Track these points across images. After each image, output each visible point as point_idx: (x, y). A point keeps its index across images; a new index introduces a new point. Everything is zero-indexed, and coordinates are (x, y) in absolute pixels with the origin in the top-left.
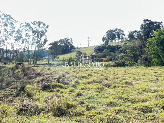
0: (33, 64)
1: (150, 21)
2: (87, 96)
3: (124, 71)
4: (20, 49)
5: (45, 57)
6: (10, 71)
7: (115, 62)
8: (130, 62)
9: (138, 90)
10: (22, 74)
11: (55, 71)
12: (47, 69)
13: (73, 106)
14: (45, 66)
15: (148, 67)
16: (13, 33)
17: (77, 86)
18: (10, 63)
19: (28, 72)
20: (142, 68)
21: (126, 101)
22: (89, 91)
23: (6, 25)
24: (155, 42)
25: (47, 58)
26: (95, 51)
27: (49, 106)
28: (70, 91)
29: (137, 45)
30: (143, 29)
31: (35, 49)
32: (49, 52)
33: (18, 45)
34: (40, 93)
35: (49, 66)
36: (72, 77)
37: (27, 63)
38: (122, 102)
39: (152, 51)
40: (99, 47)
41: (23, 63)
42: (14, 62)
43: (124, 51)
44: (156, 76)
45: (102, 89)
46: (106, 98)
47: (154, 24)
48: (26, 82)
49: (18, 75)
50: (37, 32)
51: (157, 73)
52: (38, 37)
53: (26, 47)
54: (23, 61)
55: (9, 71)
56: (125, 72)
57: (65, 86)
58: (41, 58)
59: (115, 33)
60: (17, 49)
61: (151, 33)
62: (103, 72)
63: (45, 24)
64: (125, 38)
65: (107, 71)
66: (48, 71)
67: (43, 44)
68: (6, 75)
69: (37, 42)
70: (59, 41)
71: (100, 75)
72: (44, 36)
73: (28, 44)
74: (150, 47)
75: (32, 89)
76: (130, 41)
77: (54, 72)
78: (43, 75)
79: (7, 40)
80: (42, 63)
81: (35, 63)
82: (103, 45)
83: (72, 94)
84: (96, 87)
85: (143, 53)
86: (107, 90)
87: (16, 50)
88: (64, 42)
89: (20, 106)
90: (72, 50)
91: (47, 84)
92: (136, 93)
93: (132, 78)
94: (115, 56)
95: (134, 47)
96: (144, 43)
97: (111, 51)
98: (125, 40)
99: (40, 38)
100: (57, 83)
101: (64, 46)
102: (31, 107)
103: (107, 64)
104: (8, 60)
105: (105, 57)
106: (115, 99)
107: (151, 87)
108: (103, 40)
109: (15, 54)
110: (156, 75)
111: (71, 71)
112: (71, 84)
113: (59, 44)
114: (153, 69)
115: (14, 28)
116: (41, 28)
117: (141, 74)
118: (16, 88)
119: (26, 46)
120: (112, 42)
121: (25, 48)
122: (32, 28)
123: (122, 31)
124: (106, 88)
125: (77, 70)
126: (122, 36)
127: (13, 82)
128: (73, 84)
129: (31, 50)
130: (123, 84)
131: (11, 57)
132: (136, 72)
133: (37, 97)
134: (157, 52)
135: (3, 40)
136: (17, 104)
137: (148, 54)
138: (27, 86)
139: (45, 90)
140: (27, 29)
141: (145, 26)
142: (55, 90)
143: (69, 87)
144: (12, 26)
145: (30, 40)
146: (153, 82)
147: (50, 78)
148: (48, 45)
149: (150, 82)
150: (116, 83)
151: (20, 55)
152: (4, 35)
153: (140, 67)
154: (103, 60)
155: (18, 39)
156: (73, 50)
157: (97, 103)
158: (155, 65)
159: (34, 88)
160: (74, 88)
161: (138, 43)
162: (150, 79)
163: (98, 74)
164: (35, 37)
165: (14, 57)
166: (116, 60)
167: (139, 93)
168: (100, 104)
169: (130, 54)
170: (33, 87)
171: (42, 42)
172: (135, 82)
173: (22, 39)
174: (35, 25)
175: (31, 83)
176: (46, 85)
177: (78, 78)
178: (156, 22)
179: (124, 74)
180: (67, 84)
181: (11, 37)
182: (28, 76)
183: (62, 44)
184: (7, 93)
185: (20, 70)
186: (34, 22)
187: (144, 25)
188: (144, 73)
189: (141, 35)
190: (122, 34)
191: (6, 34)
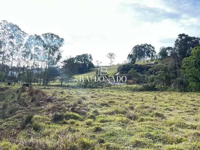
0: (43, 85)
1: (187, 36)
2: (108, 132)
3: (154, 97)
4: (28, 66)
5: (58, 77)
6: (15, 94)
7: (143, 86)
8: (161, 85)
9: (171, 125)
10: (30, 98)
11: (70, 95)
12: (59, 93)
13: (90, 146)
14: (58, 88)
15: (184, 93)
16: (20, 48)
17: (96, 117)
18: (15, 84)
19: (36, 97)
20: (177, 94)
21: (155, 140)
22: (110, 124)
23: (12, 37)
24: (192, 62)
25: (60, 78)
26: (118, 71)
27: (60, 146)
28: (88, 124)
29: (170, 65)
30: (178, 46)
31: (46, 67)
32: (63, 70)
33: (26, 61)
34: (50, 126)
35: (62, 88)
36: (90, 105)
37: (36, 84)
38: (151, 141)
39: (188, 73)
40: (124, 66)
41: (30, 84)
42: (20, 82)
43: (155, 72)
44: (194, 106)
45: (127, 122)
46: (131, 135)
47: (191, 40)
48: (33, 110)
49: (25, 100)
50: (49, 47)
51: (195, 101)
52: (50, 52)
53: (36, 65)
54: (30, 82)
55: (13, 94)
56: (155, 99)
57: (81, 117)
58: (54, 78)
59: (143, 50)
60: (24, 66)
61: (187, 51)
62: (128, 98)
63: (59, 37)
64: (156, 56)
65: (133, 97)
66: (61, 96)
67: (55, 61)
68: (10, 100)
69: (49, 59)
70: (76, 58)
71: (124, 102)
72: (58, 51)
73: (37, 61)
74: (186, 68)
75: (40, 120)
76: (163, 60)
77: (68, 97)
78: (54, 101)
79: (12, 55)
80: (54, 84)
81: (45, 84)
82: (129, 63)
83: (90, 128)
84: (119, 120)
85: (178, 75)
86: (132, 123)
87: (24, 68)
88: (81, 59)
89: (25, 145)
90: (90, 69)
91: (58, 113)
92: (168, 128)
93: (164, 108)
94: (143, 78)
95: (166, 67)
96: (180, 62)
97: (138, 71)
98: (155, 58)
99: (52, 54)
100: (71, 113)
101: (81, 63)
102: (38, 146)
103: (133, 88)
104: (13, 79)
105: (131, 79)
106: (142, 137)
107: (187, 120)
108: (129, 57)
109: (22, 72)
110: (194, 104)
111: (89, 96)
112: (89, 114)
113: (76, 61)
114: (189, 95)
115: (21, 41)
116: (55, 42)
117: (175, 102)
118: (22, 117)
119: (35, 63)
120: (140, 60)
121: (34, 66)
122: (43, 41)
123: (153, 48)
124: (132, 121)
125: (96, 95)
126: (152, 53)
127: (17, 109)
128: (91, 114)
129: (41, 68)
130: (152, 116)
131: (17, 75)
132: (169, 99)
133: (46, 131)
134: (195, 75)
135: (8, 55)
136: (21, 142)
137: (184, 76)
138: (35, 116)
139: (57, 121)
140: (38, 43)
141: (180, 43)
142: (69, 121)
143: (86, 118)
144: (19, 39)
145: (41, 57)
146: (190, 113)
147: (63, 105)
148: (62, 62)
149: (187, 113)
150: (144, 114)
151: (28, 74)
152: (10, 49)
153: (173, 92)
154: (129, 82)
155: (26, 54)
156: (92, 69)
157: (120, 141)
158: (193, 91)
159: (43, 119)
160: (92, 120)
161: (172, 62)
162: (186, 109)
163: (121, 101)
164: (47, 53)
165: (20, 76)
166: (145, 83)
167: (172, 130)
168: (123, 144)
169: (161, 76)
170: (42, 117)
171: (54, 59)
172: (168, 113)
173: (30, 54)
174: (47, 38)
175: (40, 111)
176: (57, 115)
177: (98, 106)
178: (194, 38)
179: (154, 101)
180: (84, 114)
181: (17, 52)
182: (37, 101)
183: (79, 62)
184: (10, 124)
185: (26, 93)
186: (46, 34)
187: (179, 41)
188: (178, 100)
189: (176, 53)
190: (152, 50)
191: (12, 48)
